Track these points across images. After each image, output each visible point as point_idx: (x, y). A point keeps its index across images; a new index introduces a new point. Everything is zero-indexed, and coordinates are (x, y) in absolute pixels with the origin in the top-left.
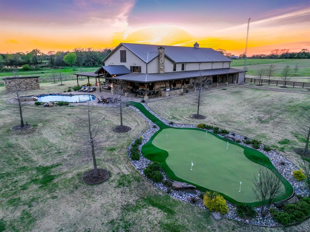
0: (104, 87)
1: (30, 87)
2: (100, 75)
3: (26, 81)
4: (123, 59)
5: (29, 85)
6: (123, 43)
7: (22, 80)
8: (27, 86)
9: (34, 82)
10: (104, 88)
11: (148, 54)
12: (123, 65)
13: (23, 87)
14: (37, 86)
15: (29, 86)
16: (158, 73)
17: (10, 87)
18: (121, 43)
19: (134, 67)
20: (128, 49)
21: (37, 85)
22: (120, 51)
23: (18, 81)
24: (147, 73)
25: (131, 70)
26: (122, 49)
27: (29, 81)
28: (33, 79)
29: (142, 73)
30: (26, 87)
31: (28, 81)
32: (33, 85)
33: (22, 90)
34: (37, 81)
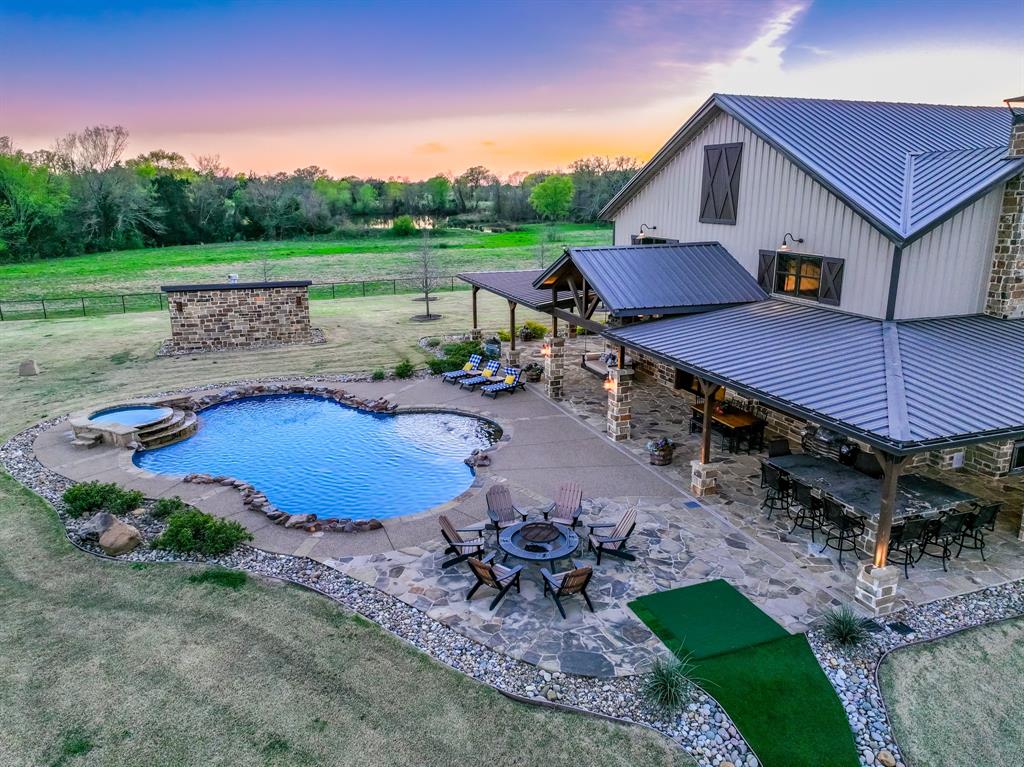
0: (588, 364)
1: (268, 327)
2: (563, 296)
3: (250, 300)
4: (720, 204)
5: (263, 319)
6: (729, 97)
7: (233, 297)
8: (256, 324)
9: (287, 307)
10: (589, 369)
11: (910, 166)
12: (715, 244)
13: (236, 328)
14: (299, 326)
15: (262, 326)
16: (979, 316)
17: (183, 325)
18: (715, 97)
19: (784, 259)
20: (760, 135)
21: (298, 322)
22: (707, 149)
23: (215, 304)
24: (890, 316)
25: (761, 281)
26: (721, 134)
27: (263, 303)
28: (285, 293)
29: (844, 307)
30: (252, 330)
31: (261, 299)
32: (283, 321)
33: (233, 340)
34: (299, 302)
